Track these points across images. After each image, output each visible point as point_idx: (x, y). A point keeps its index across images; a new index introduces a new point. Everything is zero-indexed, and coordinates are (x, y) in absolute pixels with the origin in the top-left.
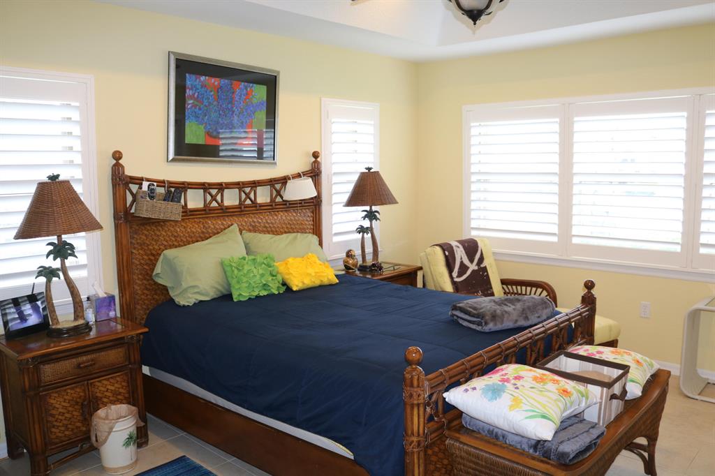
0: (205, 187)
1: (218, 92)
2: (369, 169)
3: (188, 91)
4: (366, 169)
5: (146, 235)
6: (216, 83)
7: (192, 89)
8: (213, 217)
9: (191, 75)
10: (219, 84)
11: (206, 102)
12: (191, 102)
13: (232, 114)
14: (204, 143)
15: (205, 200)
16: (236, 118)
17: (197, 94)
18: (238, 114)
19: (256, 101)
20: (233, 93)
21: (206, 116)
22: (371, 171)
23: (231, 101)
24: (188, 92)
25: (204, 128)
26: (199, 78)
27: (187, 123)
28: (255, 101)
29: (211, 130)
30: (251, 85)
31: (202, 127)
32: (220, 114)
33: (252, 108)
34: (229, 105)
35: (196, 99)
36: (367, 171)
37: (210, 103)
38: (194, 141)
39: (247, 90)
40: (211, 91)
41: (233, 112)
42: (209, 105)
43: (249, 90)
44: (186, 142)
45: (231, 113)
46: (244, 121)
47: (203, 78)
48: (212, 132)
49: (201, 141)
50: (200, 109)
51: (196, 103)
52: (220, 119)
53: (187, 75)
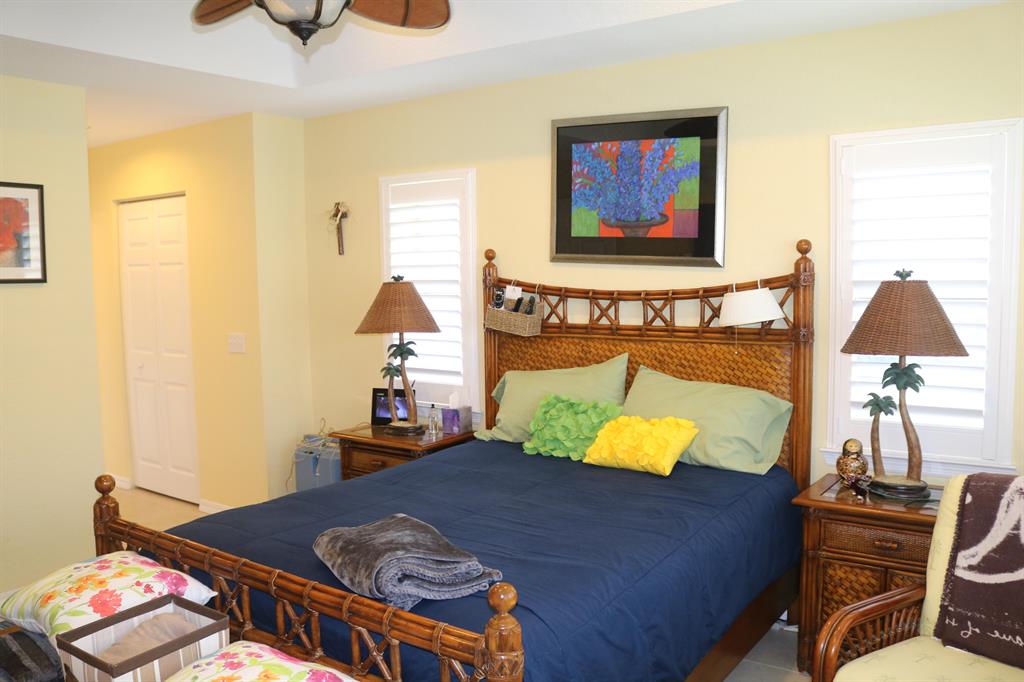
0: (592, 296)
1: (617, 161)
2: (903, 275)
3: (574, 167)
4: (898, 273)
5: (512, 351)
6: (614, 149)
7: (580, 163)
8: (599, 339)
9: (579, 145)
10: (617, 150)
11: (599, 179)
12: (579, 180)
13: (640, 190)
14: (597, 235)
15: (591, 315)
16: (645, 195)
17: (586, 169)
18: (648, 189)
19: (680, 165)
20: (641, 158)
21: (599, 196)
22: (908, 279)
23: (638, 171)
24: (576, 169)
25: (598, 214)
26: (590, 147)
27: (575, 211)
28: (678, 164)
29: (607, 217)
30: (672, 140)
31: (594, 213)
32: (620, 192)
33: (673, 177)
34: (635, 177)
35: (586, 177)
36: (898, 279)
37: (605, 178)
38: (584, 233)
39: (664, 150)
40: (607, 162)
41: (641, 186)
42: (604, 182)
43: (667, 148)
44: (573, 235)
45: (637, 188)
46: (661, 198)
47: (594, 146)
48: (609, 220)
49: (593, 233)
50: (591, 188)
51: (586, 181)
52: (621, 200)
53: (573, 146)
